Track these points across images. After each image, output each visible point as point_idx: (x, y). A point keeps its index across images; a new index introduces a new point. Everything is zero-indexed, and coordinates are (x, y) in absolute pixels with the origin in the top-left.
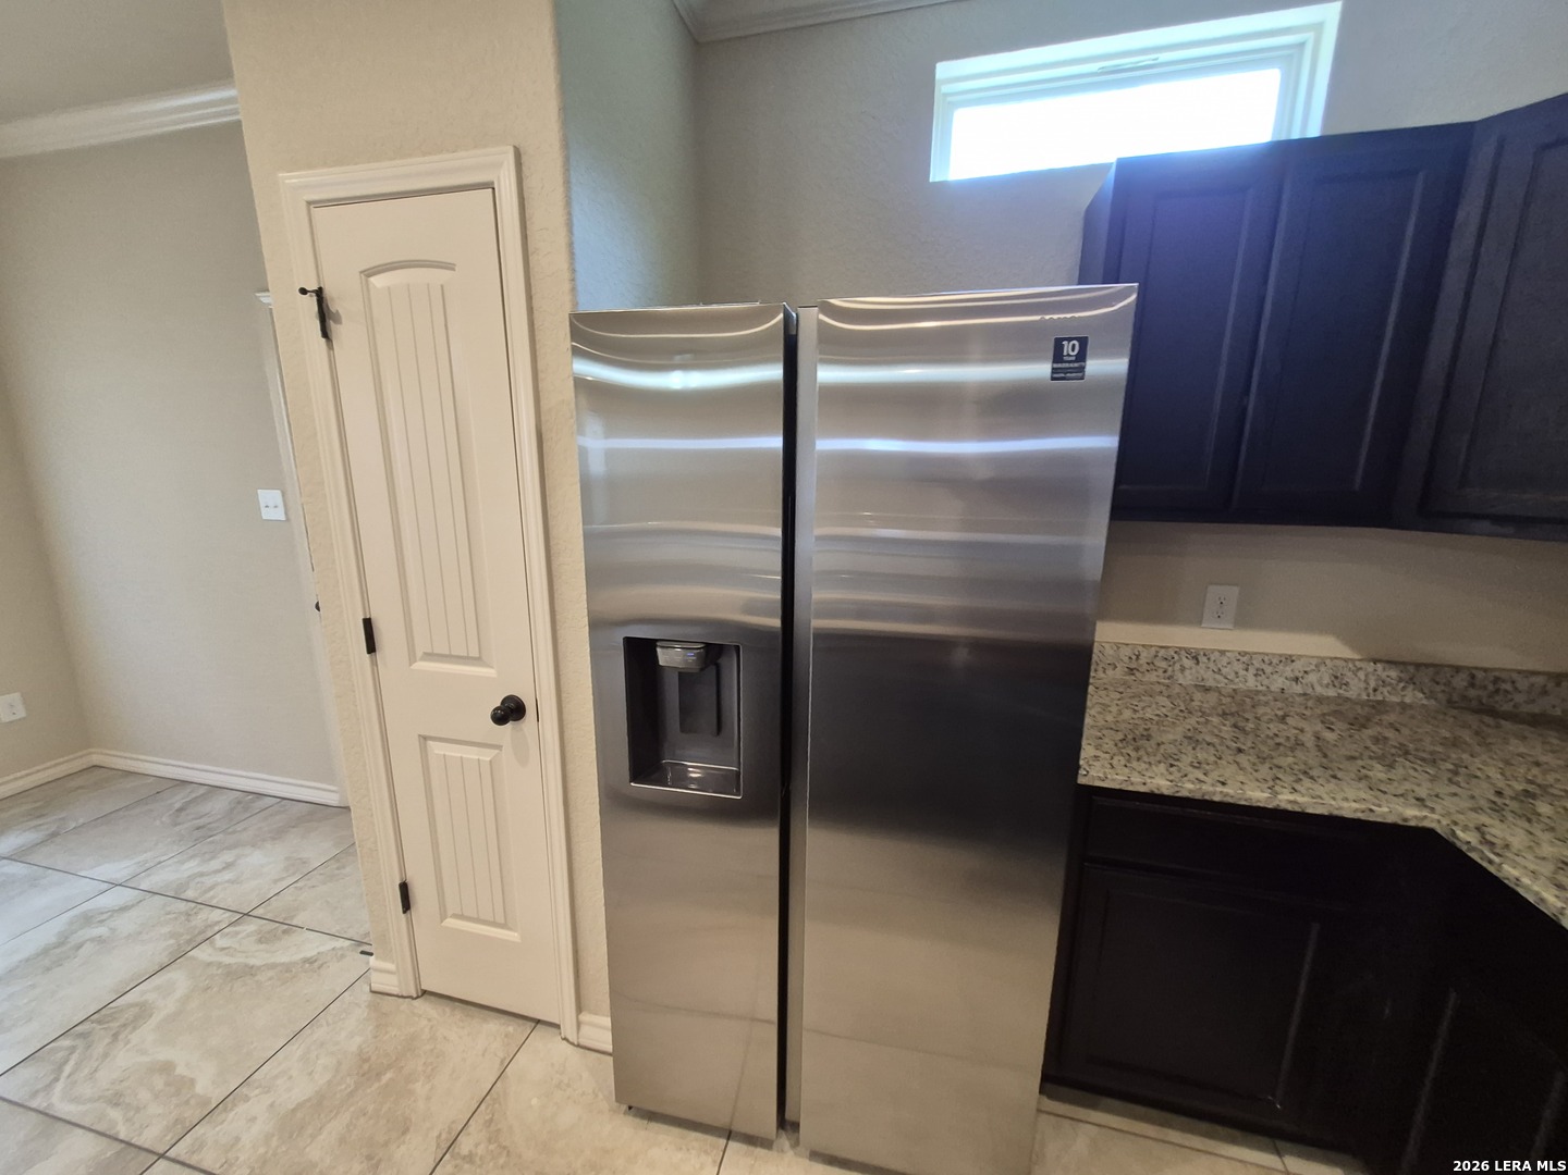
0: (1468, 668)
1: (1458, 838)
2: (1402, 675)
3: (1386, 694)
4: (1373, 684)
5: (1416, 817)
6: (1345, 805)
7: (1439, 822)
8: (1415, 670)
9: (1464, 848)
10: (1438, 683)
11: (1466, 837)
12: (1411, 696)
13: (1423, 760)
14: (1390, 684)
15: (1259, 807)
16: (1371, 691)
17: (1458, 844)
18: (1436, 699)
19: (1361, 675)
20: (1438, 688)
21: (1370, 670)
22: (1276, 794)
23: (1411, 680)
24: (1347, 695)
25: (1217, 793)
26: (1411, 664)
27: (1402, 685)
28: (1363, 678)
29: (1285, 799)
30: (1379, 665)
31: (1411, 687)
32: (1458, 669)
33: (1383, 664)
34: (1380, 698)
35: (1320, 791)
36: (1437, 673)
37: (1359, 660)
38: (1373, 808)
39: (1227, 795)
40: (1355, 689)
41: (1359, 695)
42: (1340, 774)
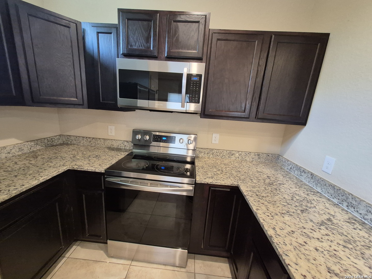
0: (46, 138)
1: (74, 168)
2: (35, 143)
3: (33, 149)
4: (29, 148)
5: (66, 168)
6: (54, 173)
7: (70, 167)
8: (37, 141)
9: (76, 169)
10: (42, 143)
11: (76, 168)
12: (38, 147)
13: (55, 158)
14: (33, 146)
15: (36, 185)
16: (29, 149)
17: (75, 169)
18: (43, 146)
19: (26, 146)
20: (43, 144)
21: (27, 144)
22: (39, 180)
23: (37, 144)
24: (24, 152)
25: (24, 189)
26: (35, 140)
27: (35, 145)
28: (26, 147)
29: (42, 180)
30: (29, 142)
31: (38, 145)
32: (45, 139)
33: (30, 142)
34: (32, 150)
35: (47, 173)
36: (41, 141)
37: (24, 142)
38: (59, 171)
39: (27, 187)
40: (26, 150)
41: (27, 151)
42: (45, 168)
